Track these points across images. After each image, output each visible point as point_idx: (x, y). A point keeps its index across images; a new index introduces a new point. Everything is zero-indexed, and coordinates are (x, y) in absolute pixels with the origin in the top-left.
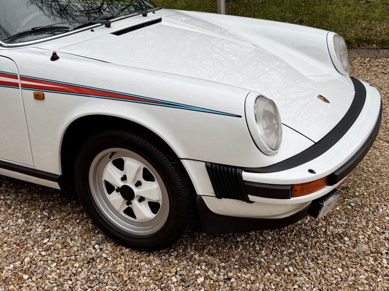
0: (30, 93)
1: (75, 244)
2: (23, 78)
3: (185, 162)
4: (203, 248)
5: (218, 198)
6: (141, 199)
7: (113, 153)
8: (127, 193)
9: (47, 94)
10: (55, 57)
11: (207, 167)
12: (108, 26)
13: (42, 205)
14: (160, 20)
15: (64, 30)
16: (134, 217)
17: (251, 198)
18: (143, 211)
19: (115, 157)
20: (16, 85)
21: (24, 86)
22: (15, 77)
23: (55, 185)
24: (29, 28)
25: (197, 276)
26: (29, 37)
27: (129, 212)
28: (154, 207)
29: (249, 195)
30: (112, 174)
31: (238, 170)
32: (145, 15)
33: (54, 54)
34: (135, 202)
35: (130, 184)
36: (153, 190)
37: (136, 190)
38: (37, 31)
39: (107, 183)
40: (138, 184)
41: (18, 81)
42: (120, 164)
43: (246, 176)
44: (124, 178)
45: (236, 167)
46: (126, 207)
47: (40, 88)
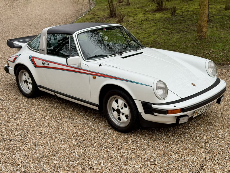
0: (92, 76)
1: (101, 129)
2: (90, 72)
3: (135, 101)
4: (144, 134)
5: (145, 113)
6: (123, 114)
7: (115, 97)
8: (118, 111)
9: (97, 77)
10: (100, 65)
11: (142, 103)
12: (121, 55)
13: (93, 117)
14: (142, 53)
15: (106, 56)
16: (121, 120)
17: (155, 114)
18: (123, 118)
19: (116, 99)
20: (88, 74)
21: (90, 74)
22: (88, 71)
23: (97, 108)
24: (94, 56)
25: (138, 141)
26: (94, 58)
27: (119, 119)
28: (127, 117)
29: (154, 113)
30: (114, 105)
31: (151, 104)
32: (136, 51)
33: (100, 64)
34: (121, 114)
35: (120, 108)
36: (126, 111)
37: (121, 111)
38: (96, 56)
39: (113, 108)
40: (122, 108)
41: (89, 72)
42: (117, 102)
43: (153, 106)
44: (118, 106)
45: (150, 103)
46: (118, 117)
47: (95, 75)
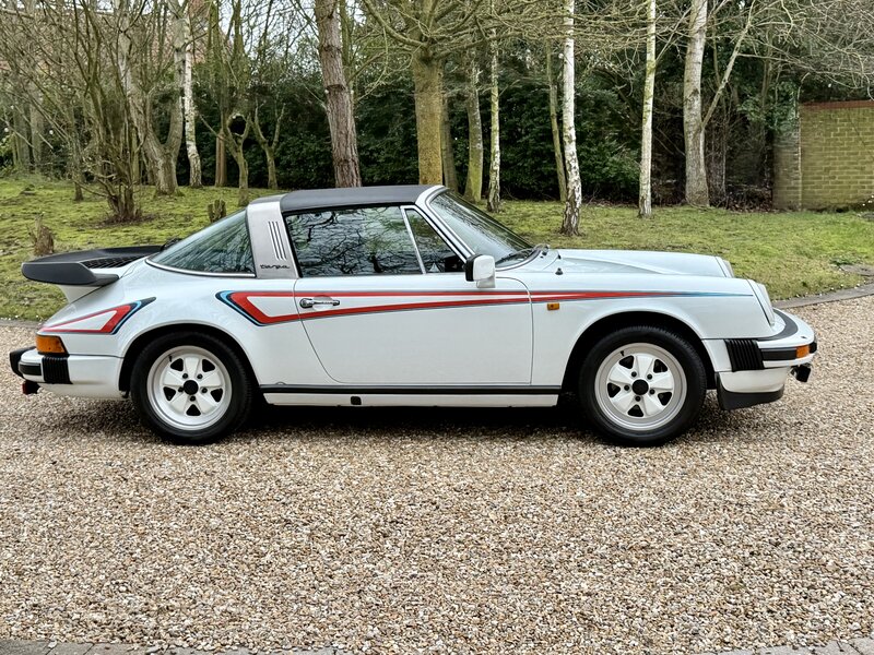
0: (545, 305)
2: (532, 293)
5: (733, 372)
6: (653, 392)
7: (622, 352)
8: (640, 388)
9: (562, 304)
10: (559, 273)
11: (727, 343)
17: (766, 364)
19: (622, 357)
20: (526, 301)
21: (534, 300)
22: (525, 293)
23: (552, 400)
27: (636, 411)
28: (665, 398)
29: (763, 362)
30: (620, 375)
31: (755, 341)
33: (560, 270)
34: (645, 396)
35: (643, 377)
36: (665, 380)
37: (649, 383)
39: (609, 386)
40: (650, 377)
41: (527, 296)
42: (628, 363)
43: (761, 345)
44: (634, 375)
45: (751, 339)
46: (633, 405)
47: (553, 300)
